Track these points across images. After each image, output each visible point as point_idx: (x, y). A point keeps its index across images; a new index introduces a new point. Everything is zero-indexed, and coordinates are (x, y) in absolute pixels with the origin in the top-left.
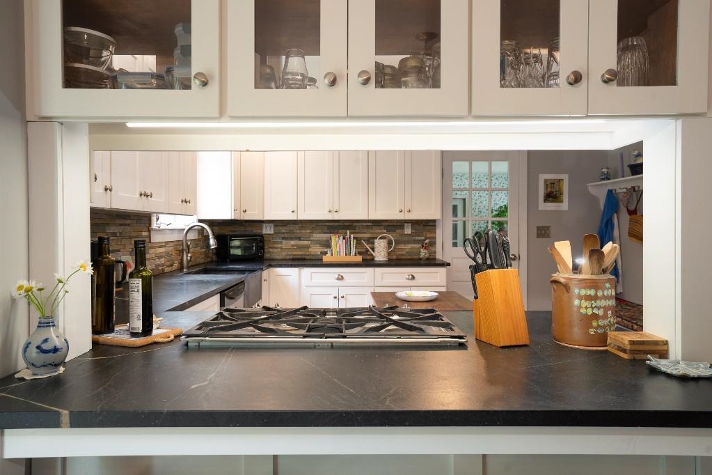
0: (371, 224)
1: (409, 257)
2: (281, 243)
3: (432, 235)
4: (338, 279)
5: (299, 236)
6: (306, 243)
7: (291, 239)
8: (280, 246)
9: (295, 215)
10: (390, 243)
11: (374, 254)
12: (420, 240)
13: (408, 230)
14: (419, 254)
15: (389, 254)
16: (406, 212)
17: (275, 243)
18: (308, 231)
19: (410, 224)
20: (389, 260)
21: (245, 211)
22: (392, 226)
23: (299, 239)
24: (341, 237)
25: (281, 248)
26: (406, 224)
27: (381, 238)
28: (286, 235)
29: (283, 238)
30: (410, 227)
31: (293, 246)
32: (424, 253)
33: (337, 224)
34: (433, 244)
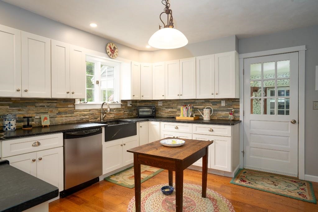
0: (204, 101)
1: (224, 119)
2: (165, 110)
3: (238, 107)
4: (176, 128)
5: (172, 107)
6: (175, 110)
7: (169, 108)
8: (164, 111)
9: (164, 97)
10: (211, 111)
11: (203, 116)
12: (230, 110)
13: (223, 104)
14: (228, 117)
15: (211, 117)
16: (215, 94)
17: (163, 110)
18: (176, 105)
19: (225, 101)
20: (211, 120)
21: (143, 96)
22: (216, 102)
23: (172, 108)
24: (185, 108)
25: (165, 112)
26: (222, 101)
27: (207, 108)
28: (167, 107)
29: (166, 108)
30: (225, 102)
31: (170, 111)
32: (231, 117)
33: (188, 101)
34: (238, 112)
